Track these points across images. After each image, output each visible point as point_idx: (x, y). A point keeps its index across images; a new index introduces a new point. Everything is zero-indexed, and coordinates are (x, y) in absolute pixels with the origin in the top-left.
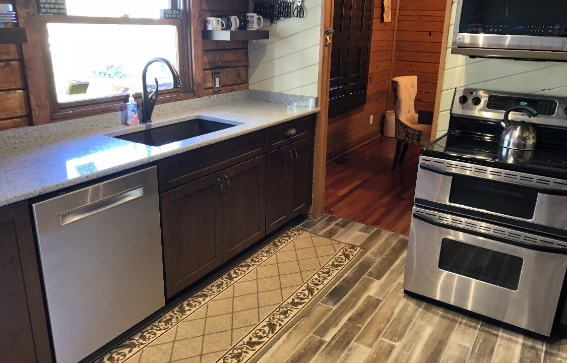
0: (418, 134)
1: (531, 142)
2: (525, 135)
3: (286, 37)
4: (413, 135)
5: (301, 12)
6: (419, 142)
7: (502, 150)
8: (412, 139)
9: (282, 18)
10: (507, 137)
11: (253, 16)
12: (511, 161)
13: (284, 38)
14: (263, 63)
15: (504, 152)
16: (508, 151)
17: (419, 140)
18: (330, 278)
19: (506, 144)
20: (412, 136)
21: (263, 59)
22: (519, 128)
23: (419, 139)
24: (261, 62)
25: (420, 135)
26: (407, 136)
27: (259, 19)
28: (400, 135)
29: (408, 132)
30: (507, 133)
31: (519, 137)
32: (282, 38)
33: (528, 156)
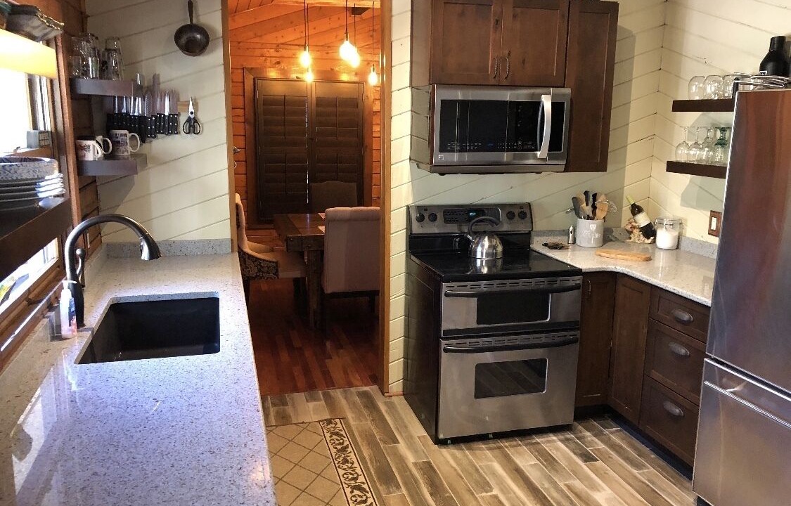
0: (275, 265)
1: (500, 249)
2: (494, 243)
3: (168, 162)
4: (268, 268)
5: (193, 126)
6: (277, 276)
7: (476, 261)
8: (268, 273)
9: (159, 135)
10: (479, 249)
11: (126, 135)
12: (485, 271)
13: (166, 163)
14: (127, 202)
15: (479, 262)
16: (482, 262)
17: (276, 273)
18: (356, 465)
19: (479, 255)
20: (266, 269)
21: (128, 196)
22: (486, 239)
23: (277, 271)
24: (125, 200)
25: (277, 266)
26: (259, 271)
27: (133, 138)
28: (249, 271)
29: (261, 266)
30: (477, 246)
31: (489, 247)
32: (162, 162)
33: (500, 263)
